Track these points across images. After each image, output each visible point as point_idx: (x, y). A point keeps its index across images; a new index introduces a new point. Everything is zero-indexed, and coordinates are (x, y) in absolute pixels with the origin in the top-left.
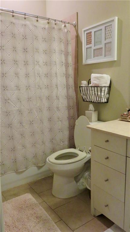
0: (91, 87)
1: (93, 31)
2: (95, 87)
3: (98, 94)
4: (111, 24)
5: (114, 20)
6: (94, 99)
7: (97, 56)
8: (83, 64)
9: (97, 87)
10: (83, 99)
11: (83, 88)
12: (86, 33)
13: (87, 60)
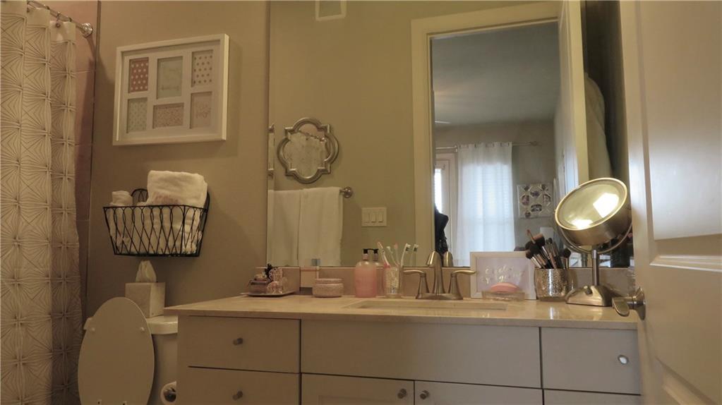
0: (149, 206)
1: (153, 57)
2: (163, 206)
3: (171, 227)
4: (212, 50)
5: (219, 41)
6: (157, 244)
7: (165, 126)
8: (114, 144)
9: (172, 206)
10: (115, 248)
11: (120, 211)
12: (127, 59)
13: (127, 132)
